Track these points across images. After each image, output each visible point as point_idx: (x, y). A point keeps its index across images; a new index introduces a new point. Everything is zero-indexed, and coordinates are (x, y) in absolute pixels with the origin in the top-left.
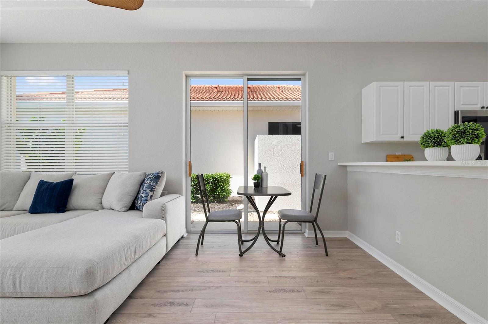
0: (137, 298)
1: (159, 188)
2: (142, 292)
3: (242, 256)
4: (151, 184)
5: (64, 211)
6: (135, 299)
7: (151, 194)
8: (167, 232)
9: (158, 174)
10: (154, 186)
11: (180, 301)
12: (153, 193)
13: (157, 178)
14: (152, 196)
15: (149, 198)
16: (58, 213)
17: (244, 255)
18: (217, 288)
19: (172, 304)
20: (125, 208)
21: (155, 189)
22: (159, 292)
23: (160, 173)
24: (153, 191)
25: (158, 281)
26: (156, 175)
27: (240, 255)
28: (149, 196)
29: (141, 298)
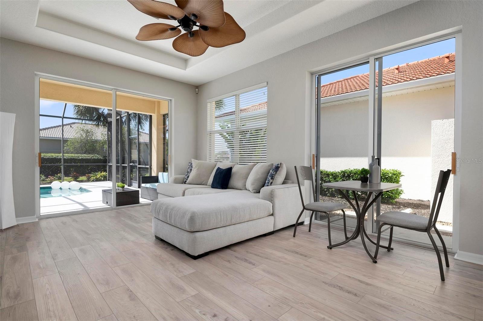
0: (232, 250)
1: (278, 176)
2: (237, 248)
3: (331, 248)
4: (272, 173)
5: (226, 189)
6: (231, 250)
7: (271, 181)
8: (273, 212)
9: (278, 165)
10: (274, 175)
11: (253, 261)
12: (273, 181)
13: (277, 168)
14: (271, 183)
15: (269, 185)
16: (222, 189)
17: (333, 249)
18: (286, 264)
19: (246, 260)
20: (255, 190)
21: (274, 177)
22: (247, 252)
23: (280, 164)
24: (273, 179)
25: (253, 246)
26: (277, 166)
27: (328, 247)
28: (270, 183)
29: (234, 251)
